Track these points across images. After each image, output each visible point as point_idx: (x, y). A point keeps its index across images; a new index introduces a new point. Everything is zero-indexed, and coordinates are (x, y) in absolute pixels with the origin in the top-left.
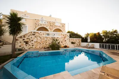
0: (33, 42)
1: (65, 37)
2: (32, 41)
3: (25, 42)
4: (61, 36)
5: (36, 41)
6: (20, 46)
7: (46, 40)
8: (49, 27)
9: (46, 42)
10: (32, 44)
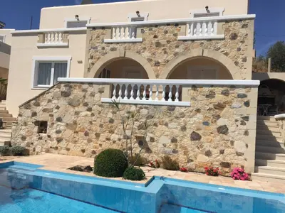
0: (61, 126)
1: (220, 107)
2: (59, 120)
3: (37, 123)
4: (193, 99)
5: (70, 122)
6: (24, 138)
7: (111, 121)
8: (147, 54)
9: (112, 132)
10: (58, 132)
